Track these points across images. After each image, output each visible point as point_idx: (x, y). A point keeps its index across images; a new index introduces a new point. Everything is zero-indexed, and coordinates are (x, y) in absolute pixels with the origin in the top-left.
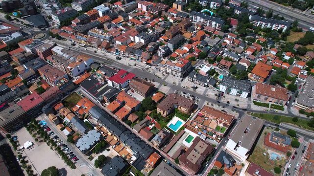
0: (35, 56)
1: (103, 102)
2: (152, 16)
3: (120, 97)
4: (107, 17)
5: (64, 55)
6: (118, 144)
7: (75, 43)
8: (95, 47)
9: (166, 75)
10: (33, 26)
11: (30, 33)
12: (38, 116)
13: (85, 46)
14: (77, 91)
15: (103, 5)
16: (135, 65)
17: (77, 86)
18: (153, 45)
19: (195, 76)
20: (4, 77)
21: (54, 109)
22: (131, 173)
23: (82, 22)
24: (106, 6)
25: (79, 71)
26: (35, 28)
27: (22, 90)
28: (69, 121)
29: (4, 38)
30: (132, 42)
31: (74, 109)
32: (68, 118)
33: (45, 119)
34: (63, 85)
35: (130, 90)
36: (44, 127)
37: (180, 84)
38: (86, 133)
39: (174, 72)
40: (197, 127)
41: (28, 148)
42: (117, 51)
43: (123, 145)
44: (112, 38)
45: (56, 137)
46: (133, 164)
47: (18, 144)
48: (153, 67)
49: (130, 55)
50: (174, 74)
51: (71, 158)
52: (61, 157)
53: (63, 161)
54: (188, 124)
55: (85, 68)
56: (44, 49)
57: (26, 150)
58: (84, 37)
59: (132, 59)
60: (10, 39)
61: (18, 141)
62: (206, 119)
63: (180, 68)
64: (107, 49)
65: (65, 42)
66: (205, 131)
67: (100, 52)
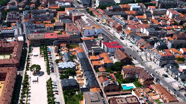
0: (70, 18)
1: (90, 54)
2: (173, 22)
3: (102, 55)
4: (134, 12)
5: (86, 22)
6: (81, 76)
7: (100, 21)
8: (110, 27)
9: (149, 60)
10: (81, 3)
11: (76, 7)
12: (49, 45)
13: (104, 24)
14: (80, 44)
15: (137, 4)
16: (131, 47)
17: (82, 41)
18: (154, 39)
19: (171, 67)
20: (47, 22)
21: (60, 45)
22: (77, 92)
23: (114, 10)
24: (139, 5)
25: (89, 34)
26: (81, 5)
27: (50, 30)
28: (63, 53)
29: (60, 3)
30: (141, 32)
31: (71, 50)
32: (64, 52)
33: (52, 48)
34: (73, 35)
35: (113, 57)
36: (48, 51)
37: (155, 69)
38: (68, 61)
39: (156, 59)
40: (142, 94)
41: (34, 56)
42: (124, 33)
43: (83, 78)
44: (126, 24)
45: (51, 58)
46: (81, 89)
47: (31, 52)
48: (143, 53)
49: (131, 38)
50: (155, 61)
51: (51, 70)
52: (46, 67)
53: (46, 69)
54: (137, 90)
55: (94, 34)
56: (77, 15)
57: (33, 56)
58: (107, 18)
59: (131, 42)
60: (63, 5)
61: (32, 51)
62: (153, 91)
63: (160, 56)
64: (118, 30)
65: (94, 18)
66: (146, 99)
67: (112, 31)
